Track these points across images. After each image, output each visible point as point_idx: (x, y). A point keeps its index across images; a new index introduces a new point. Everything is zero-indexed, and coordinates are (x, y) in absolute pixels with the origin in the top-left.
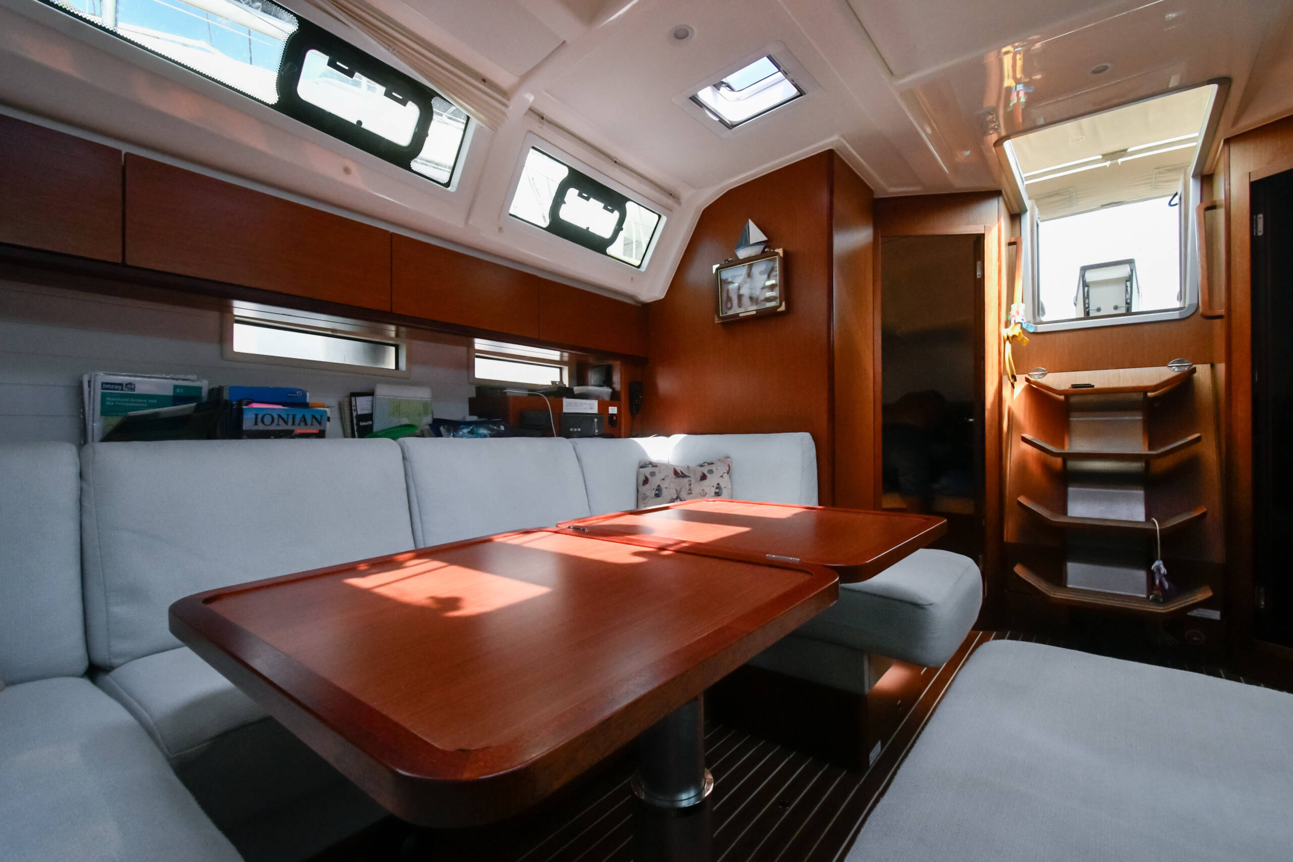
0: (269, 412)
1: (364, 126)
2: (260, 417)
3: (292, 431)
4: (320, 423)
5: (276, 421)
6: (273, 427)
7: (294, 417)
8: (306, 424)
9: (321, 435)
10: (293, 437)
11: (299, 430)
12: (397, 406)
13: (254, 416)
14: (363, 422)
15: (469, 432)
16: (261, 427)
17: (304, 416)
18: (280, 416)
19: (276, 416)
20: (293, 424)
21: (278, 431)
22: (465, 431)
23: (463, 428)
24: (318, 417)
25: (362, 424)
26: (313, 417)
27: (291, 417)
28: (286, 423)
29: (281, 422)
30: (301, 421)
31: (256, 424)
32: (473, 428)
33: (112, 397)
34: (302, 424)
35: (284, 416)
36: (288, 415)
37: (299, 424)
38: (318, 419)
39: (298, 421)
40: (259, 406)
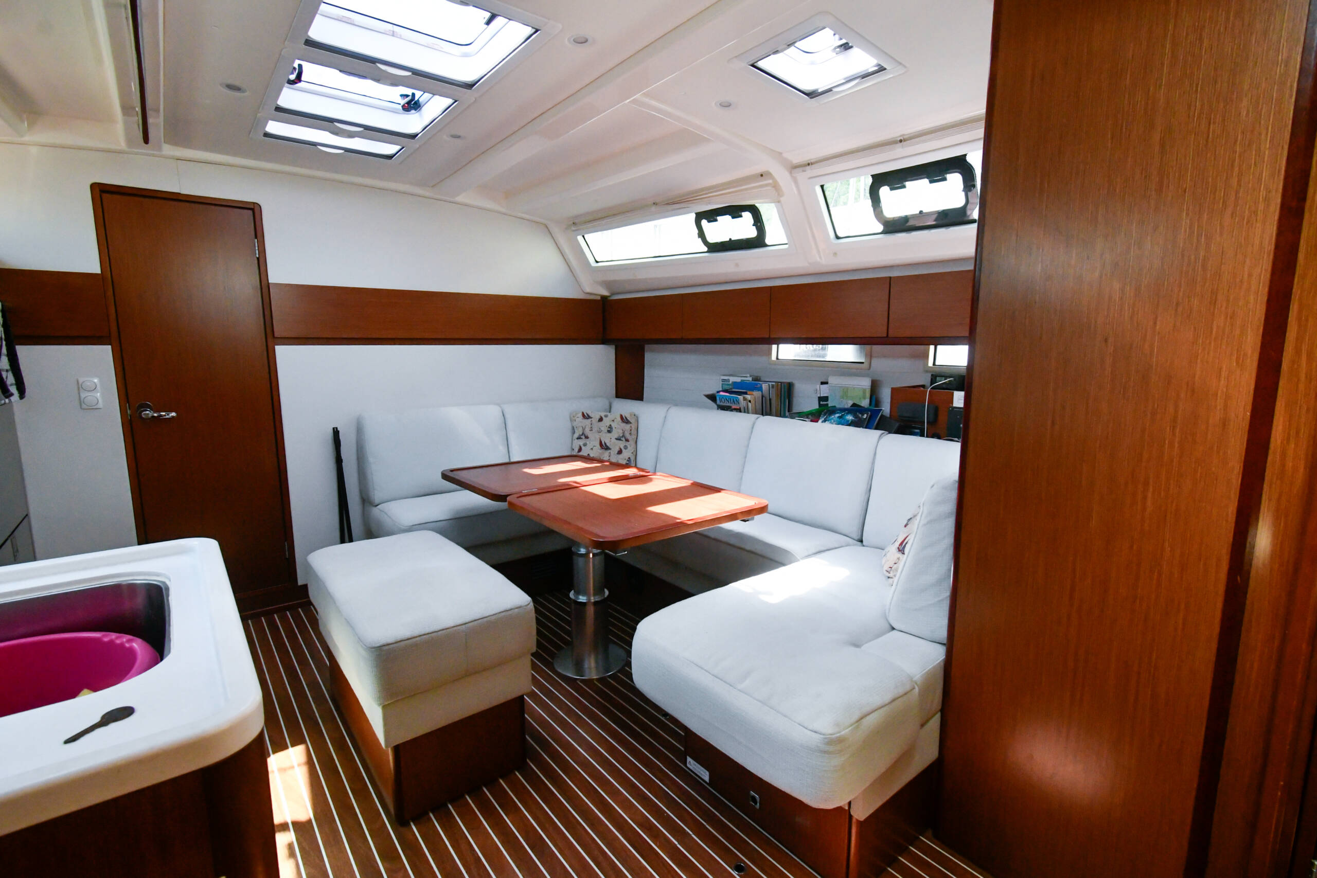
0: (723, 397)
1: (733, 239)
2: (721, 398)
3: (730, 407)
5: (725, 401)
6: (725, 404)
8: (735, 404)
9: (739, 410)
10: (731, 410)
11: (734, 406)
12: (845, 392)
13: (718, 399)
14: (823, 401)
15: (839, 417)
16: (722, 404)
19: (724, 399)
22: (837, 415)
23: (837, 413)
24: (738, 400)
25: (821, 403)
26: (735, 400)
27: (730, 399)
28: (728, 401)
31: (720, 402)
32: (844, 414)
33: (726, 385)
34: (733, 403)
36: (727, 399)
38: (738, 402)
39: (732, 401)
40: (722, 393)
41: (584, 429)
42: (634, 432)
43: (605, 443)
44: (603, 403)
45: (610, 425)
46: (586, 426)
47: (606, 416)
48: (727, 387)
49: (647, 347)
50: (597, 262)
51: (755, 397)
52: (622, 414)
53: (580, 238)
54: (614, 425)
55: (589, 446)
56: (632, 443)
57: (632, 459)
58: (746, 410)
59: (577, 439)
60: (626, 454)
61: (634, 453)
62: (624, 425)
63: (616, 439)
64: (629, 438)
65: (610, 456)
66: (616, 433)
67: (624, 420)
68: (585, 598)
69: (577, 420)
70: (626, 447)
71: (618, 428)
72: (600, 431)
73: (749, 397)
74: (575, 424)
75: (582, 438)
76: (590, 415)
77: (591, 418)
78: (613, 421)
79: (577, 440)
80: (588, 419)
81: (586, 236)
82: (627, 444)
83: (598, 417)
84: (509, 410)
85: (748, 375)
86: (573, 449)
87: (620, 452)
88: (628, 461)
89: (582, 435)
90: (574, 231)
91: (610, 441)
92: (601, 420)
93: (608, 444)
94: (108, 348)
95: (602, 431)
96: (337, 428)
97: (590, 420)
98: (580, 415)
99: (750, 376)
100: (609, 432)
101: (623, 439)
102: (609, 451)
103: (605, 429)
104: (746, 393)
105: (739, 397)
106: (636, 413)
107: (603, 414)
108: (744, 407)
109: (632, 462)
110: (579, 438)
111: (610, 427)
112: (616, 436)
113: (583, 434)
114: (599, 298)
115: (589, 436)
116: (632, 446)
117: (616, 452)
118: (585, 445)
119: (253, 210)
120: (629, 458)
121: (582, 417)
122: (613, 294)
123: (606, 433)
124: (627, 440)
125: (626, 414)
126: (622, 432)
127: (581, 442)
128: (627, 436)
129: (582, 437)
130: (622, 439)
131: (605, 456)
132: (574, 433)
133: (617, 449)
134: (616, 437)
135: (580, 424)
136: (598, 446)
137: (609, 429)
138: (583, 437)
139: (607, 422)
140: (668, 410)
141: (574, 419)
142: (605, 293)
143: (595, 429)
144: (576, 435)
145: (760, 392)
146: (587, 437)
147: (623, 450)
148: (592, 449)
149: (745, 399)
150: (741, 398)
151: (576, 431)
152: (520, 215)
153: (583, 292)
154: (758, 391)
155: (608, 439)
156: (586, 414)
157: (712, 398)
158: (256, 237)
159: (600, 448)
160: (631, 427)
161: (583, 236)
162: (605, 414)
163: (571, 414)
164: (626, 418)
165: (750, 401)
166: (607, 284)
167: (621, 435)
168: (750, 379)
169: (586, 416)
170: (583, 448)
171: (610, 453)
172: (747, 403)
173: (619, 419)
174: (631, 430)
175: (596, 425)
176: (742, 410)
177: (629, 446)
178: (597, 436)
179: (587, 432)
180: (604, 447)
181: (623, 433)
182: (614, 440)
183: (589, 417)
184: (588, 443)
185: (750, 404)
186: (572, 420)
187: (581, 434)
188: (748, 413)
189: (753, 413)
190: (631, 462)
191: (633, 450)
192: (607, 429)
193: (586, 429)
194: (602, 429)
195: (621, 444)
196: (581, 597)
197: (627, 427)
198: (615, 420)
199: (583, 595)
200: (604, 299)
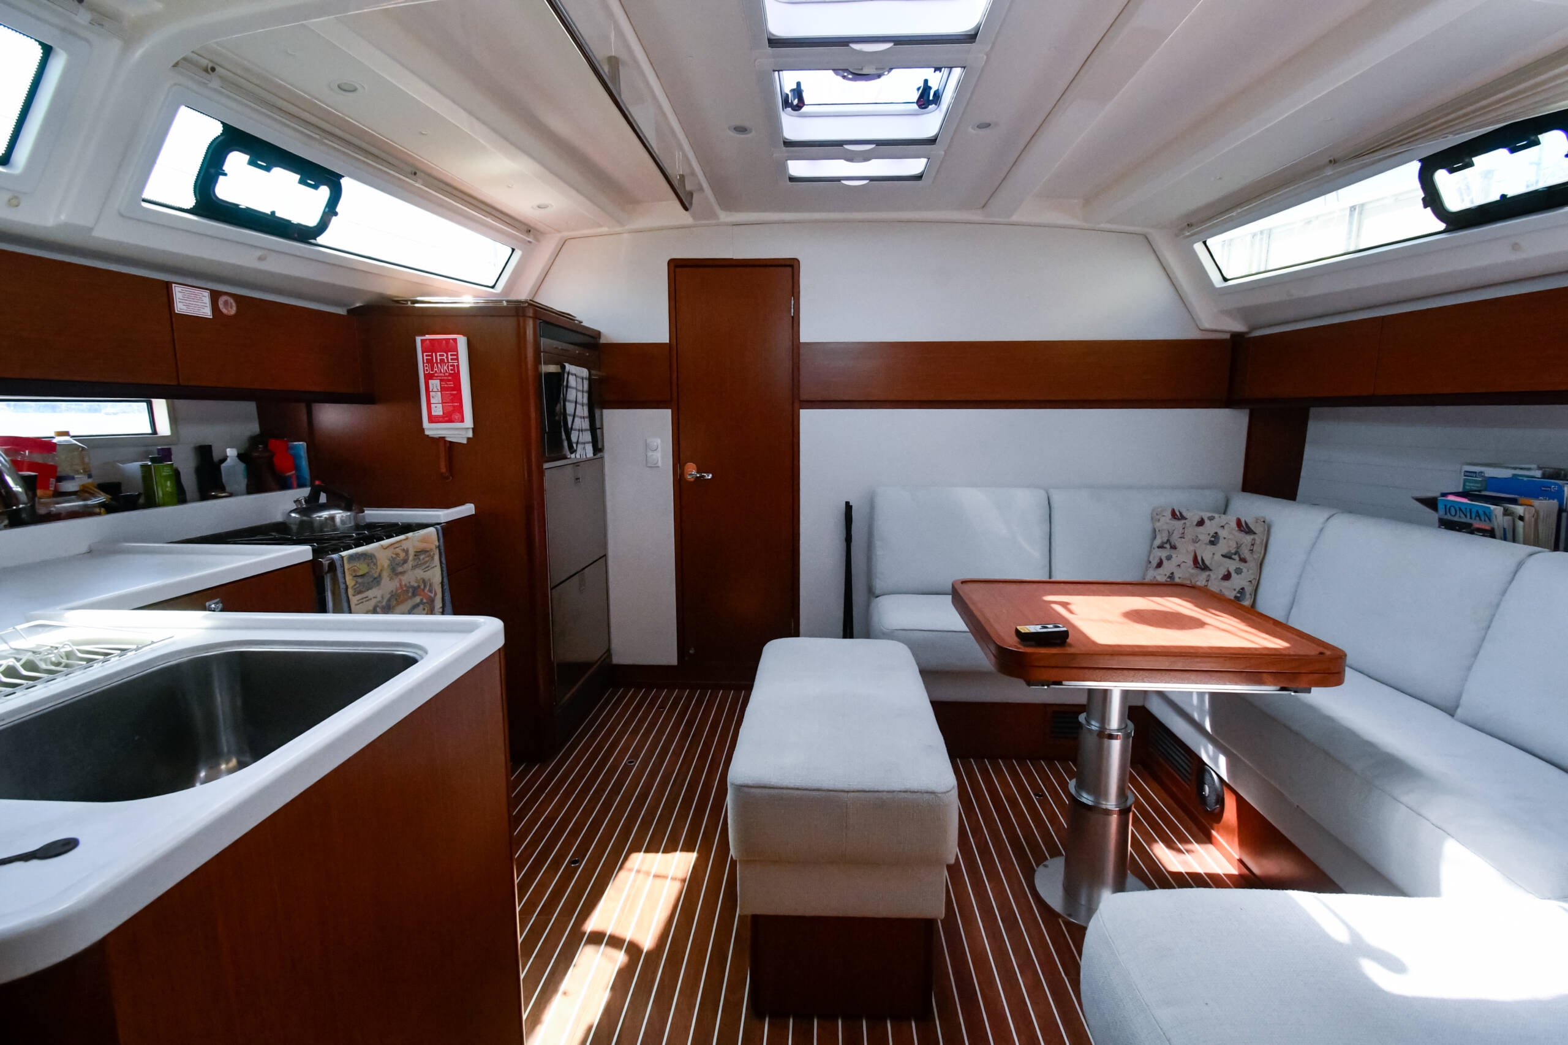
0: (1455, 505)
2: (1448, 507)
3: (1470, 525)
4: (1490, 520)
5: (1458, 512)
6: (1456, 519)
7: (1470, 510)
8: (1480, 519)
9: (1491, 534)
10: (1472, 532)
11: (1477, 524)
13: (1444, 507)
16: (1449, 517)
17: (1477, 512)
18: (1460, 509)
19: (1458, 509)
20: (1471, 518)
21: (1460, 522)
24: (1488, 514)
26: (1485, 513)
27: (1468, 510)
28: (1465, 514)
29: (1462, 515)
30: (1476, 516)
31: (1446, 514)
33: (1470, 482)
34: (1478, 518)
35: (1463, 509)
36: (1466, 509)
37: (1475, 519)
38: (1488, 516)
39: (1474, 515)
40: (1451, 498)
41: (1170, 534)
42: (1258, 548)
43: (1202, 560)
44: (1212, 497)
45: (1216, 533)
46: (1174, 530)
47: (1211, 519)
48: (1471, 486)
49: (1313, 411)
50: (1225, 280)
51: (1537, 512)
52: (1240, 517)
53: (1199, 247)
54: (1222, 533)
55: (1177, 558)
56: (1252, 565)
57: (1249, 590)
58: (1509, 535)
59: (1159, 547)
60: (1237, 582)
61: (1255, 583)
62: (1242, 535)
63: (1223, 556)
64: (1247, 556)
65: (1208, 581)
66: (1223, 547)
67: (1243, 527)
68: (1090, 798)
69: (1163, 519)
70: (1239, 571)
71: (1230, 538)
72: (1196, 541)
73: (1519, 510)
74: (1158, 525)
75: (1165, 548)
76: (1184, 514)
77: (1186, 519)
78: (1223, 527)
79: (1157, 549)
80: (1179, 519)
81: (1209, 242)
82: (1242, 565)
83: (1196, 519)
84: (1057, 498)
85: (1534, 466)
86: (1150, 562)
87: (1227, 577)
88: (1239, 592)
89: (1166, 543)
90: (1188, 236)
91: (1213, 558)
92: (1201, 523)
93: (1207, 562)
94: (669, 411)
95: (1199, 540)
96: (849, 502)
97: (1183, 521)
98: (1168, 514)
99: (1539, 468)
100: (1212, 543)
101: (1236, 557)
102: (1207, 573)
103: (1205, 538)
104: (1514, 501)
105: (1492, 507)
106: (1268, 519)
107: (1206, 515)
108: (1504, 529)
109: (1248, 596)
110: (1161, 547)
111: (1216, 535)
112: (1225, 551)
113: (1168, 541)
114: (1228, 336)
115: (1178, 545)
116: (1251, 572)
117: (1220, 577)
118: (1169, 558)
119: (791, 266)
120: (1243, 589)
121: (1170, 516)
122: (1253, 328)
123: (1206, 544)
124: (1243, 560)
125: (1248, 518)
126: (1235, 546)
127: (1163, 554)
128: (1245, 553)
129: (1165, 545)
130: (1233, 556)
131: (1201, 580)
132: (1155, 538)
133: (1223, 572)
134: (1224, 554)
135: (1165, 527)
136: (1190, 562)
137: (1213, 539)
138: (1168, 546)
139: (1210, 527)
140: (1328, 519)
141: (1158, 517)
142: (1238, 327)
143: (1189, 536)
144: (1158, 542)
145: (1555, 501)
146: (1174, 547)
147: (1234, 575)
148: (1179, 565)
149: (1506, 513)
150: (1497, 510)
151: (1158, 537)
152: (1103, 226)
153: (1200, 329)
154: (1551, 498)
155: (1207, 554)
156: (1178, 514)
157: (1431, 503)
158: (793, 295)
159: (1193, 566)
160: (1254, 539)
161: (1205, 243)
162: (1210, 515)
163: (1153, 510)
164: (1246, 524)
165: (1521, 518)
166: (1243, 313)
167: (1233, 551)
168: (1538, 474)
169: (1175, 515)
170: (1165, 562)
171: (1209, 576)
172: (1514, 521)
173: (1234, 524)
174: (1253, 545)
175: (1191, 531)
176: (1498, 533)
177: (1245, 570)
178: (1191, 548)
179: (1175, 539)
180: (1199, 564)
181: (1238, 547)
182: (1218, 557)
183: (1182, 517)
184: (1174, 556)
185: (1521, 523)
186: (1155, 516)
187: (1165, 541)
188: (1514, 540)
189: (1524, 543)
190: (1245, 595)
191: (1253, 577)
192: (1209, 538)
193: (1174, 535)
194: (1201, 537)
195: (1232, 565)
196: (1085, 795)
197: (1249, 538)
198: (1226, 527)
199: (1088, 793)
200: (1236, 337)
